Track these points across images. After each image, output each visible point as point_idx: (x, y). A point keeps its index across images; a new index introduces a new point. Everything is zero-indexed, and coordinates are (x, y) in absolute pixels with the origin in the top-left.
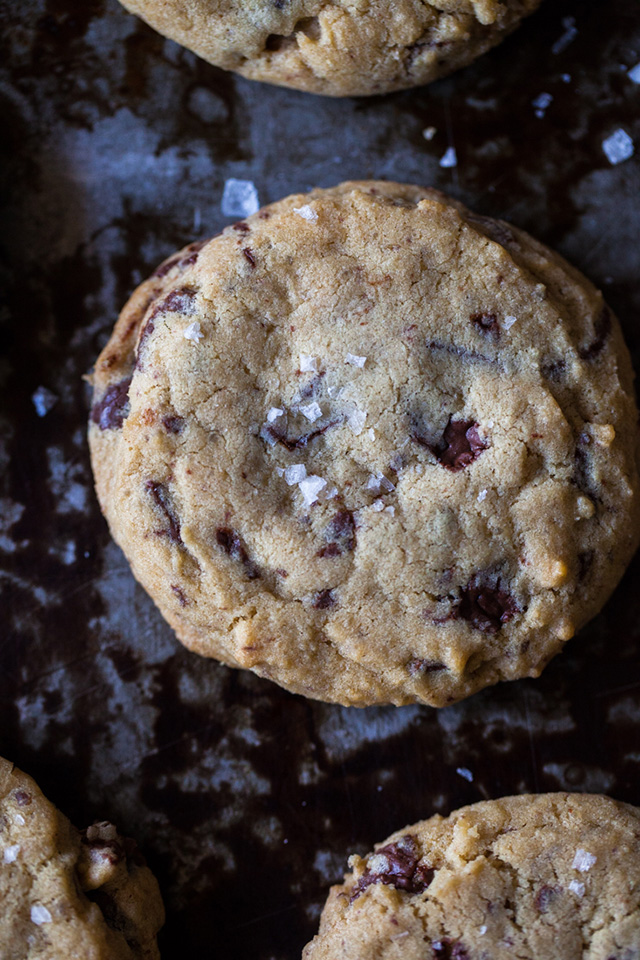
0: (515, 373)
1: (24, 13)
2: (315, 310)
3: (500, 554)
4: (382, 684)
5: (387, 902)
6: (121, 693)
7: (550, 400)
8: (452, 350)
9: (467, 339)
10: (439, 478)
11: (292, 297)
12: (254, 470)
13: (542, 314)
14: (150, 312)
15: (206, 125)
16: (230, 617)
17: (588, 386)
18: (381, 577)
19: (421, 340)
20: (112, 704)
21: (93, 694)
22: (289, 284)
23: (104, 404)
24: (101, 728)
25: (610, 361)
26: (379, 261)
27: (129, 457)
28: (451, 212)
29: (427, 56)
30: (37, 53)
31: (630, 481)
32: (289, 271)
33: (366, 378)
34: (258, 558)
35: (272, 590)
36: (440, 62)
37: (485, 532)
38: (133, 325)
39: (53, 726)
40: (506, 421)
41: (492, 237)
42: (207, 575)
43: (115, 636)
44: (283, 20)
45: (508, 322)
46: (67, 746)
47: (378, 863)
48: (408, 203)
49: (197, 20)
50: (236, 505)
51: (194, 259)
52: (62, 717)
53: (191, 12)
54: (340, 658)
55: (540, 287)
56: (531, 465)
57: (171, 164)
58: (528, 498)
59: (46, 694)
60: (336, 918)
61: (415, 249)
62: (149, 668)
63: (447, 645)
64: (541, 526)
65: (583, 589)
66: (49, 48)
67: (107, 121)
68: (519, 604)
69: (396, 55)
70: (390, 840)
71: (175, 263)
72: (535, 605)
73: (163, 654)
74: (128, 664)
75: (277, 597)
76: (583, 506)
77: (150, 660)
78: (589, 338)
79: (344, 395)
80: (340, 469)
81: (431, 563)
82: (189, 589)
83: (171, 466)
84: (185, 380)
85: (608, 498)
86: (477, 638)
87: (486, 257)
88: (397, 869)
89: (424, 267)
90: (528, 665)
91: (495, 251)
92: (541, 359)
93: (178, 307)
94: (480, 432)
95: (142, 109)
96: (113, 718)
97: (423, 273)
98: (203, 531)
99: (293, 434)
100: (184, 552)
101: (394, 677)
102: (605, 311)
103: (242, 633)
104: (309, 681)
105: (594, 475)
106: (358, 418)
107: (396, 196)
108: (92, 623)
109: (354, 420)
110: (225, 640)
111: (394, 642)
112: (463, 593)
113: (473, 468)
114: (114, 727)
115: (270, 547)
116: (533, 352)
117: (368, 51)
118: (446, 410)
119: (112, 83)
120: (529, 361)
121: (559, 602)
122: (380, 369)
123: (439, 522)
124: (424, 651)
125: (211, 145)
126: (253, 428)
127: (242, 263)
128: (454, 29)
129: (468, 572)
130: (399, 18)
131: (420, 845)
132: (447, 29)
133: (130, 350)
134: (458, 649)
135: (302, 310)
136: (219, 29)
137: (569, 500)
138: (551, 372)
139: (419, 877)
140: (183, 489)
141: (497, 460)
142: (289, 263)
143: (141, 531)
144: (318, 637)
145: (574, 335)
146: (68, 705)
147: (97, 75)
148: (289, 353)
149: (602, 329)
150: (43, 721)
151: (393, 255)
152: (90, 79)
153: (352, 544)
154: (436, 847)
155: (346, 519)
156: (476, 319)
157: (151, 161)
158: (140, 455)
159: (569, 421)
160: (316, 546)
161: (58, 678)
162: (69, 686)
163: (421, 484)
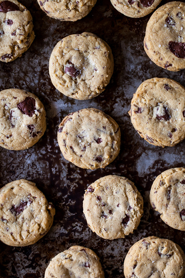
0: (107, 134)
1: (48, 88)
2: (85, 123)
3: (102, 154)
4: (86, 166)
5: (90, 194)
6: (64, 167)
7: (110, 137)
8: (100, 130)
9: (102, 129)
10: (96, 144)
11: (83, 121)
12: (76, 140)
13: (111, 127)
14: (66, 120)
15: (70, 100)
16: (70, 156)
17: (115, 136)
18: (88, 155)
19: (97, 128)
20: (63, 168)
21: (60, 167)
22: (83, 120)
23: (60, 129)
24: (61, 171)
25: (118, 134)
26: (93, 119)
27: (62, 136)
28: (103, 114)
29: (91, 96)
30: (50, 93)
31: (118, 148)
32: (83, 118)
33: (90, 132)
34: (74, 150)
35: (76, 154)
36: (92, 97)
37: (100, 151)
38: (64, 121)
39: (56, 171)
40: (105, 139)
41: (107, 118)
42: (68, 151)
43: (62, 160)
44: (74, 92)
45: (107, 128)
46: (58, 173)
47: (88, 190)
48: (98, 112)
49: (64, 91)
50: (73, 144)
51: (73, 114)
52: (57, 170)
53: (64, 90)
54: (82, 163)
55: (111, 124)
56: (107, 144)
57: (66, 105)
58: (106, 148)
59: (55, 168)
60: (85, 197)
61: (98, 118)
62: (67, 164)
63: (94, 163)
64: (107, 151)
65: (111, 159)
66: (51, 92)
67: (58, 100)
68: (103, 160)
69: (87, 96)
70: (89, 187)
71: (70, 114)
72: (105, 160)
73: (68, 162)
74: (64, 164)
75: (76, 155)
76: (112, 150)
77: (67, 163)
78: (116, 130)
79: (87, 133)
80: (85, 142)
81: (94, 154)
82: (66, 152)
83: (66, 138)
84: (69, 129)
85: (115, 149)
86: (98, 163)
87: (106, 120)
88: (90, 190)
89: (98, 120)
90: (103, 167)
91: (107, 119)
92: (110, 133)
93: (70, 120)
94: (102, 140)
95: (62, 99)
96: (63, 170)
97: (98, 121)
98: (69, 146)
99: (81, 137)
100: (66, 148)
101: (88, 166)
102: (119, 128)
103: (71, 158)
104: (78, 165)
105: (114, 147)
106: (88, 136)
107: (97, 111)
108: (60, 159)
109: (87, 136)
110: (69, 159)
111: (88, 162)
112: (97, 158)
113: (100, 144)
114: (63, 171)
115: (76, 149)
116: (109, 132)
117: (84, 96)
118: (98, 137)
119: (59, 96)
120: (109, 133)
121: (107, 161)
122: (91, 131)
123: (95, 149)
124: (91, 164)
125: (71, 103)
126: (76, 135)
127: (78, 116)
128: (94, 93)
129: (98, 155)
130: (88, 92)
131: (92, 187)
132: (93, 93)
133: (64, 124)
134: (95, 164)
135: (84, 123)
136: (67, 92)
137: (110, 149)
138: (111, 134)
139: (93, 190)
140: (67, 141)
141: (103, 144)
142: (83, 117)
143: (62, 145)
144: (80, 160)
145: (114, 130)
146: (58, 169)
147: (57, 95)
148: (81, 127)
149: (118, 130)
150: (55, 171)
151: (95, 118)
152: (56, 96)
153: (85, 150)
154: (94, 186)
155: (85, 147)
156: (103, 127)
157: (64, 105)
158: (63, 136)
159: (112, 140)
160: (81, 150)
161: (56, 166)
162: (58, 166)
163: (94, 145)
